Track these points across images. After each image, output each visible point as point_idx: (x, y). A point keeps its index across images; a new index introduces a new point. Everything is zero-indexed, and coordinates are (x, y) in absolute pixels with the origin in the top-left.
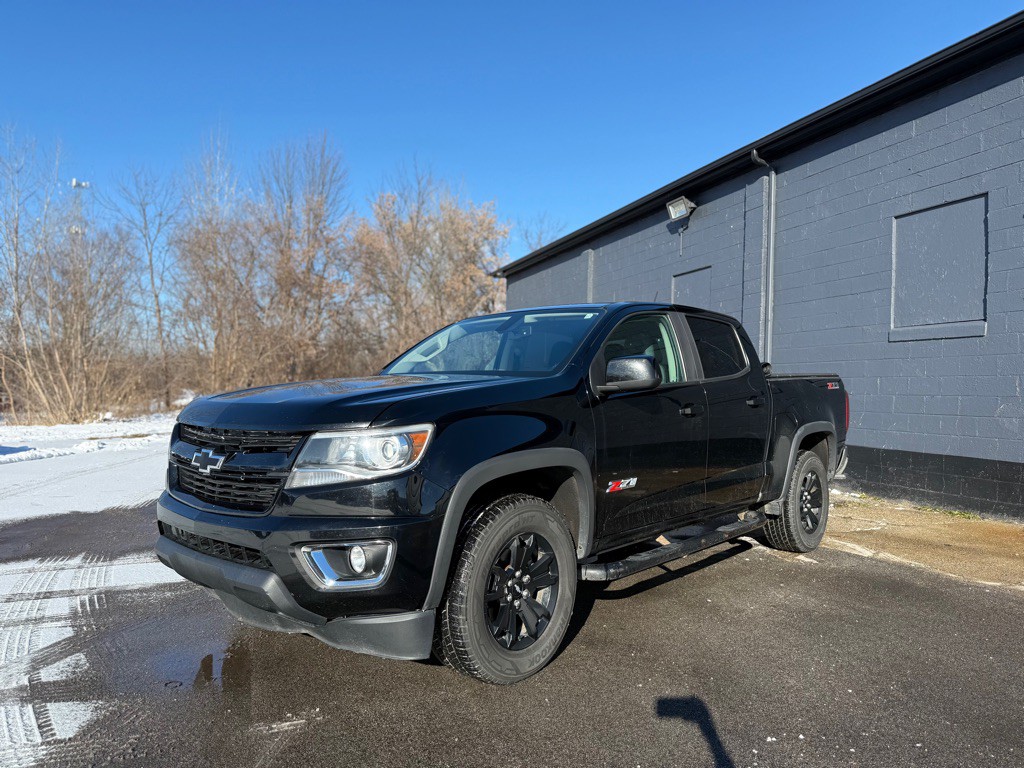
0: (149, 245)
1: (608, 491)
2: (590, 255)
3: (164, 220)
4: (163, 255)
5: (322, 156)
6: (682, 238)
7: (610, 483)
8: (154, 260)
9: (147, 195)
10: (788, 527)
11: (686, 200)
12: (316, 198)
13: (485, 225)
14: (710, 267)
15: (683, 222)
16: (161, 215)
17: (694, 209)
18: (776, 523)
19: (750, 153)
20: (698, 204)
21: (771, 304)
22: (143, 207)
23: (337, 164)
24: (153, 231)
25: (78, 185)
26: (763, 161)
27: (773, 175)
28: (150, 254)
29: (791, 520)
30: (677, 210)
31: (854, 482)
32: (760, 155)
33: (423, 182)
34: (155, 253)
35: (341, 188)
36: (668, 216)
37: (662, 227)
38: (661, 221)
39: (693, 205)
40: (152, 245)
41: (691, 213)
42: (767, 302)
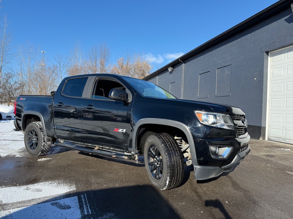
0: (61, 72)
2: (157, 77)
3: (65, 66)
4: (64, 75)
5: (104, 49)
6: (171, 75)
8: (62, 76)
9: (61, 60)
11: (172, 67)
12: (103, 60)
13: (146, 66)
15: (171, 72)
16: (64, 65)
19: (179, 60)
20: (174, 68)
22: (60, 63)
23: (108, 51)
24: (62, 69)
25: (43, 52)
27: (184, 64)
28: (61, 75)
30: (170, 69)
32: (181, 60)
33: (129, 56)
34: (62, 74)
35: (109, 57)
36: (168, 71)
37: (168, 73)
39: (173, 69)
40: (62, 72)
41: (173, 70)
42: (182, 90)
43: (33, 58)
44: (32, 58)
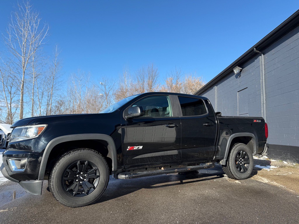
1: (128, 150)
2: (216, 88)
5: (152, 70)
6: (239, 80)
7: (129, 147)
10: (230, 170)
11: (238, 67)
14: (247, 88)
15: (239, 74)
17: (242, 70)
18: (226, 168)
19: (253, 50)
20: (243, 68)
21: (264, 98)
25: (102, 84)
26: (258, 51)
27: (262, 55)
29: (231, 167)
30: (236, 71)
31: (294, 159)
32: (257, 50)
37: (234, 77)
38: (233, 75)
39: (241, 69)
41: (241, 71)
42: (263, 97)
43: (84, 85)
44: (82, 86)
